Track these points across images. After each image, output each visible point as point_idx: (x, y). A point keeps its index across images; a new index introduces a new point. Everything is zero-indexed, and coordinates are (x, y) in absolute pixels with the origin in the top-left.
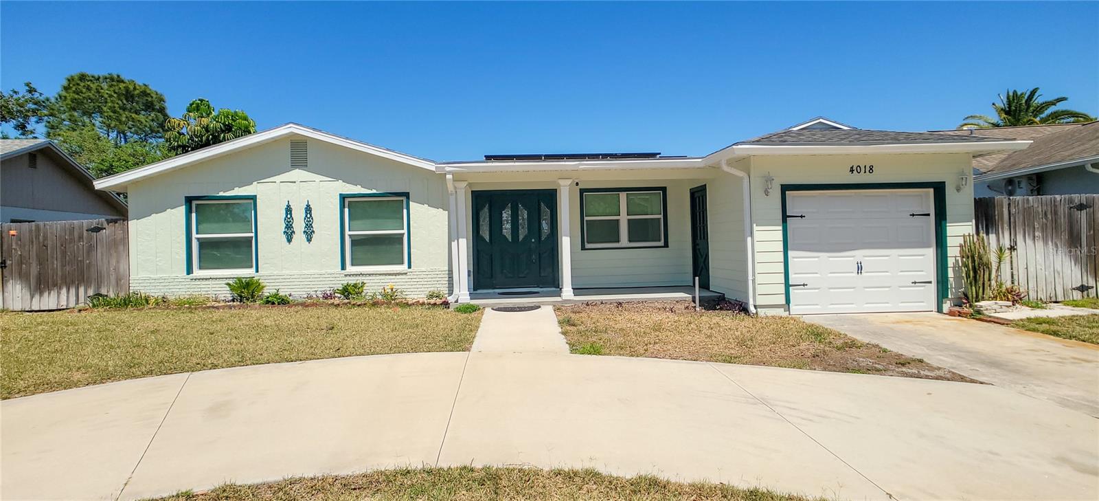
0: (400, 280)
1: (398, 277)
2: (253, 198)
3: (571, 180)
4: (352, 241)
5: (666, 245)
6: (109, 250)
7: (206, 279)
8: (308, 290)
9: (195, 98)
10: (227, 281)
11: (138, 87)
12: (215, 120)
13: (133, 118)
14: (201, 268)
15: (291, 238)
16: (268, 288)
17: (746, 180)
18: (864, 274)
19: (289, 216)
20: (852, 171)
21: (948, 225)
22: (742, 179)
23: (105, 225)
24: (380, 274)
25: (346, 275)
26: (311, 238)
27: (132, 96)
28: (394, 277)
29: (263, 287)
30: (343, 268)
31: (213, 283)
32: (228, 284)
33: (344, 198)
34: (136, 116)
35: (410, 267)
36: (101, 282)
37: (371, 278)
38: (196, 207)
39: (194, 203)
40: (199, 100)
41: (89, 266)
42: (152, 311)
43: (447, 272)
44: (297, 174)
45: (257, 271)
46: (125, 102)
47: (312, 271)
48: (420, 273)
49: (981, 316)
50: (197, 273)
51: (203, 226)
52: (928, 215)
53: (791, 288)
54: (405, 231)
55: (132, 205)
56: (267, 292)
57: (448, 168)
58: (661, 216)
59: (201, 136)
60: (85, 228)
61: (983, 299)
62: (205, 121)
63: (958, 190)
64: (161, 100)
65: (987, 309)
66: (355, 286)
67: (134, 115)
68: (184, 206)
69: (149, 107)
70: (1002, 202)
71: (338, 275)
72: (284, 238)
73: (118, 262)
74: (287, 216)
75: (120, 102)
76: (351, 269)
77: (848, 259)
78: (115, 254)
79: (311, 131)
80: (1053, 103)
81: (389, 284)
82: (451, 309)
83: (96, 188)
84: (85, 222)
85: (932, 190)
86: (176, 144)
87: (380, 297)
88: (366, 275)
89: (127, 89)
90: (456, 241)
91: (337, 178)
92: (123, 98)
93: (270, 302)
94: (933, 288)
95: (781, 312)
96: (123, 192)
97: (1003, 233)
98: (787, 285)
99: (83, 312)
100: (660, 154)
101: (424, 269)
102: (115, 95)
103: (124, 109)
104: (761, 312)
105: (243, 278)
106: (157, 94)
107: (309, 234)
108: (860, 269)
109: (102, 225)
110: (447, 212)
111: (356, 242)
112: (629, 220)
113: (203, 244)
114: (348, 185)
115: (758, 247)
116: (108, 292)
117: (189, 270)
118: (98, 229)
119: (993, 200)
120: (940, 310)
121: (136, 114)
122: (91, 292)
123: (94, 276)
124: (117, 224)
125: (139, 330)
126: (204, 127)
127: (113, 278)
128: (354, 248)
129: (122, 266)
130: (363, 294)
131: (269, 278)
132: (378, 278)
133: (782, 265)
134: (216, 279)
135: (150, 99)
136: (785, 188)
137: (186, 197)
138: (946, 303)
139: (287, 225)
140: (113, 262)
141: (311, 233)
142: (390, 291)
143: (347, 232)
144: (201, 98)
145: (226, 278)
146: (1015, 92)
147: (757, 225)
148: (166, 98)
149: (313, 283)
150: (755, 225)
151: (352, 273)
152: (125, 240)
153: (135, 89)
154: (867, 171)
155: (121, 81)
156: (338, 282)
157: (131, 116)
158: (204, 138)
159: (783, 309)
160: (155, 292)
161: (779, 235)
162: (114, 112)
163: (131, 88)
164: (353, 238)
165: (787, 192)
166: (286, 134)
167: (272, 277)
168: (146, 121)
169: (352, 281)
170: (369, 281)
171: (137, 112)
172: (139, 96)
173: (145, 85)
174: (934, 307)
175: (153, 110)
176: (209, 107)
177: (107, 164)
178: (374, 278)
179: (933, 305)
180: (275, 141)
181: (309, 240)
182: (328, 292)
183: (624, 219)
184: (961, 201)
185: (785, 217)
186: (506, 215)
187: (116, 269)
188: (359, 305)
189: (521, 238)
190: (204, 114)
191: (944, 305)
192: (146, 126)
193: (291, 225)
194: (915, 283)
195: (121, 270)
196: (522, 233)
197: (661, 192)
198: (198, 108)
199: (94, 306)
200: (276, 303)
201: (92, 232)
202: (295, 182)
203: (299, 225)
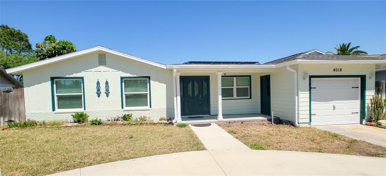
0: (147, 113)
1: (146, 111)
2: (82, 78)
3: (223, 72)
4: (126, 96)
5: (251, 98)
6: (15, 100)
7: (62, 113)
8: (108, 117)
9: (48, 35)
10: (71, 114)
11: (16, 31)
12: (58, 44)
13: (15, 43)
14: (59, 108)
15: (100, 95)
16: (90, 116)
17: (296, 73)
18: (335, 110)
19: (98, 86)
20: (334, 70)
21: (366, 91)
22: (294, 73)
23: (12, 89)
24: (138, 110)
25: (124, 111)
26: (108, 95)
27: (13, 35)
28: (144, 111)
29: (88, 116)
30: (122, 108)
31: (65, 114)
32: (72, 115)
33: (122, 78)
34: (16, 43)
35: (151, 107)
36: (11, 115)
37: (134, 112)
38: (56, 82)
39: (55, 80)
40: (50, 36)
41: (5, 108)
42: (39, 128)
43: (166, 109)
44: (102, 68)
45: (85, 109)
46: (10, 37)
47: (109, 109)
48: (155, 110)
49: (381, 126)
50: (57, 110)
51: (59, 90)
52: (358, 87)
53: (311, 115)
54: (148, 92)
55: (25, 81)
56: (90, 119)
57: (175, 67)
58: (249, 87)
59: (52, 51)
60: (2, 91)
61: (380, 120)
62: (53, 45)
63: (370, 78)
64: (26, 37)
65: (383, 123)
66: (128, 115)
67: (15, 42)
68: (50, 81)
69: (21, 39)
70: (383, 83)
71: (120, 111)
72: (96, 95)
73: (19, 106)
74: (97, 86)
75: (8, 37)
76: (125, 108)
77: (330, 104)
78: (18, 103)
79: (108, 49)
80: (356, 48)
81: (143, 114)
82: (175, 126)
83: (7, 73)
84: (2, 88)
85: (360, 78)
86: (40, 54)
87: (139, 120)
88: (132, 110)
89: (11, 32)
90: (176, 97)
91: (119, 70)
92: (9, 35)
93: (94, 123)
94: (358, 115)
95: (307, 125)
96: (20, 75)
97: (383, 94)
98: (310, 115)
99: (5, 130)
100: (258, 62)
101: (156, 108)
102: (6, 34)
103: (10, 40)
104: (301, 125)
105: (79, 112)
106: (24, 34)
107: (107, 94)
108: (334, 108)
109: (11, 89)
110: (166, 85)
111: (127, 97)
112: (237, 88)
113: (60, 98)
114: (124, 73)
115: (300, 100)
116: (15, 119)
117: (54, 109)
118: (8, 92)
119: (380, 82)
120: (361, 123)
121: (16, 42)
122: (6, 120)
123: (8, 112)
124: (18, 89)
125: (38, 140)
126: (53, 47)
127: (17, 113)
128: (126, 99)
129: (22, 108)
130: (131, 118)
131: (90, 112)
132: (137, 112)
133: (309, 107)
134: (66, 113)
135: (21, 36)
136: (311, 77)
137: (51, 77)
138: (364, 121)
139: (98, 90)
140: (17, 106)
141: (108, 93)
142: (143, 117)
143: (124, 93)
144: (51, 35)
145: (71, 113)
146: (343, 44)
147: (300, 92)
148: (28, 36)
149: (109, 114)
150: (299, 91)
151: (126, 110)
152: (22, 96)
153: (14, 31)
154: (339, 70)
155: (7, 28)
156: (120, 114)
157: (14, 43)
158: (53, 52)
159: (308, 124)
160: (39, 119)
161: (308, 95)
162: (6, 41)
163: (13, 31)
164: (126, 95)
165: (311, 78)
166: (97, 51)
167: (91, 112)
168: (20, 45)
169: (127, 113)
170: (134, 113)
171: (16, 41)
172: (16, 35)
173: (19, 30)
174: (359, 122)
175: (23, 40)
176: (54, 39)
177: (4, 62)
178: (136, 112)
179: (359, 121)
180: (92, 53)
181: (108, 96)
182: (117, 118)
183: (235, 88)
184: (370, 82)
185: (310, 88)
186: (190, 86)
187: (19, 109)
188: (134, 124)
189: (196, 95)
190: (52, 42)
191: (363, 121)
192: (20, 47)
193: (99, 90)
194: (353, 113)
195: (21, 109)
196: (196, 93)
197: (249, 77)
198: (50, 39)
199: (10, 127)
200: (97, 124)
201: (6, 92)
202: (101, 71)
203: (103, 90)
